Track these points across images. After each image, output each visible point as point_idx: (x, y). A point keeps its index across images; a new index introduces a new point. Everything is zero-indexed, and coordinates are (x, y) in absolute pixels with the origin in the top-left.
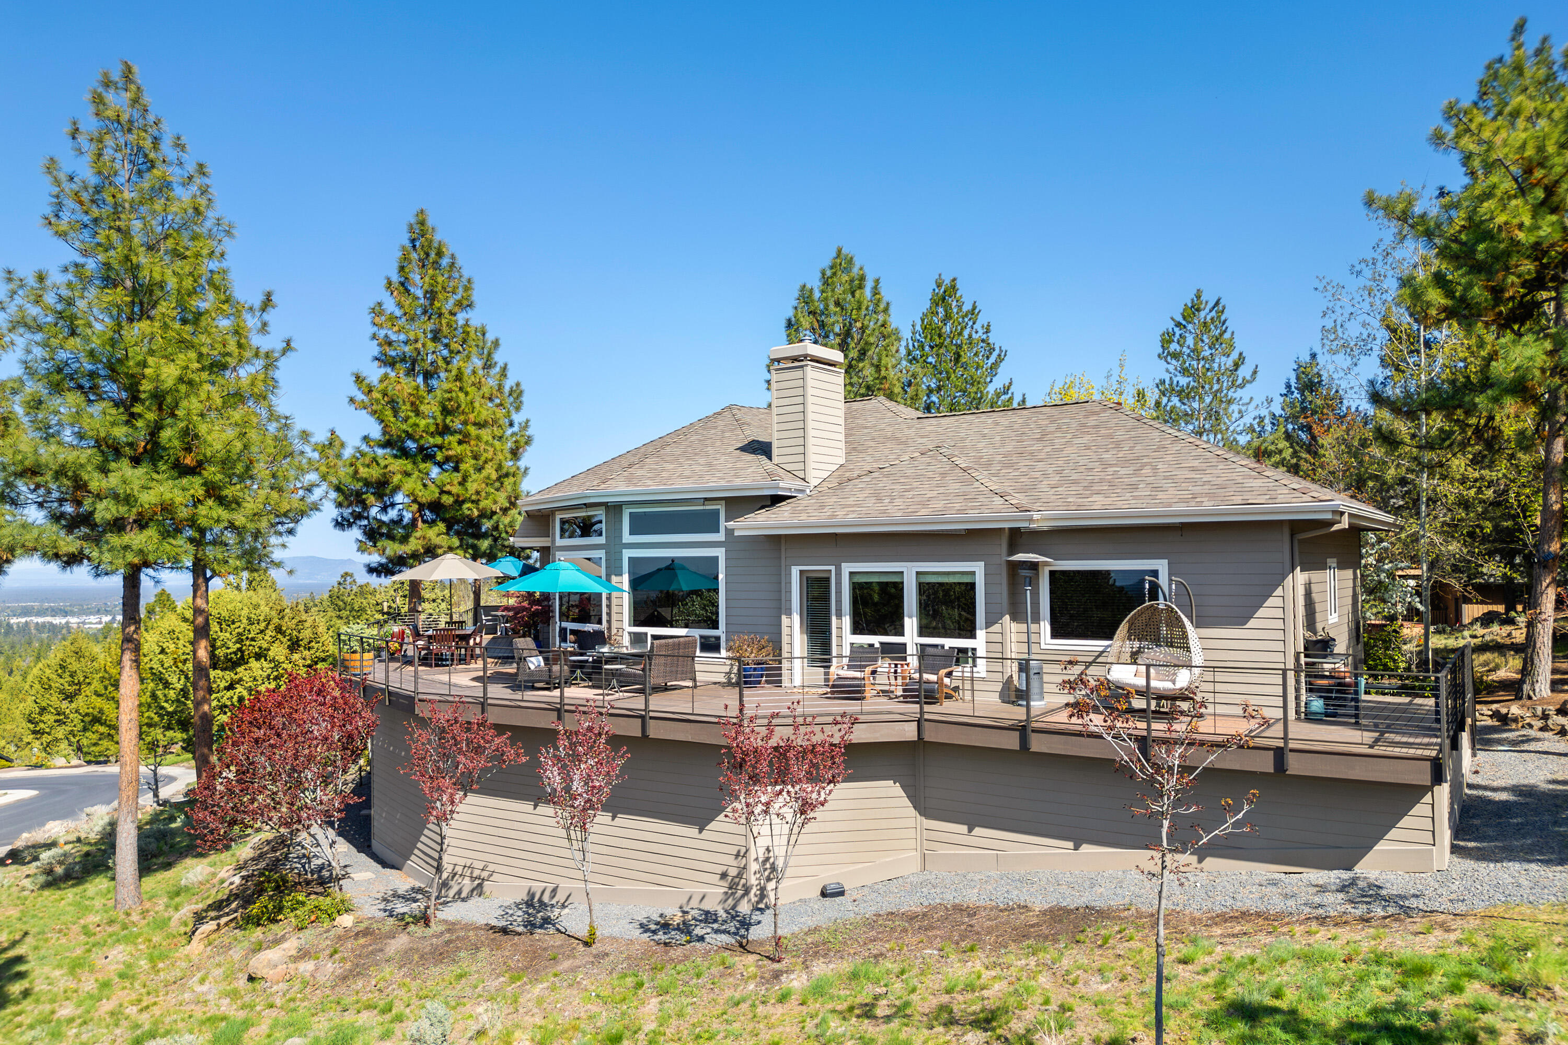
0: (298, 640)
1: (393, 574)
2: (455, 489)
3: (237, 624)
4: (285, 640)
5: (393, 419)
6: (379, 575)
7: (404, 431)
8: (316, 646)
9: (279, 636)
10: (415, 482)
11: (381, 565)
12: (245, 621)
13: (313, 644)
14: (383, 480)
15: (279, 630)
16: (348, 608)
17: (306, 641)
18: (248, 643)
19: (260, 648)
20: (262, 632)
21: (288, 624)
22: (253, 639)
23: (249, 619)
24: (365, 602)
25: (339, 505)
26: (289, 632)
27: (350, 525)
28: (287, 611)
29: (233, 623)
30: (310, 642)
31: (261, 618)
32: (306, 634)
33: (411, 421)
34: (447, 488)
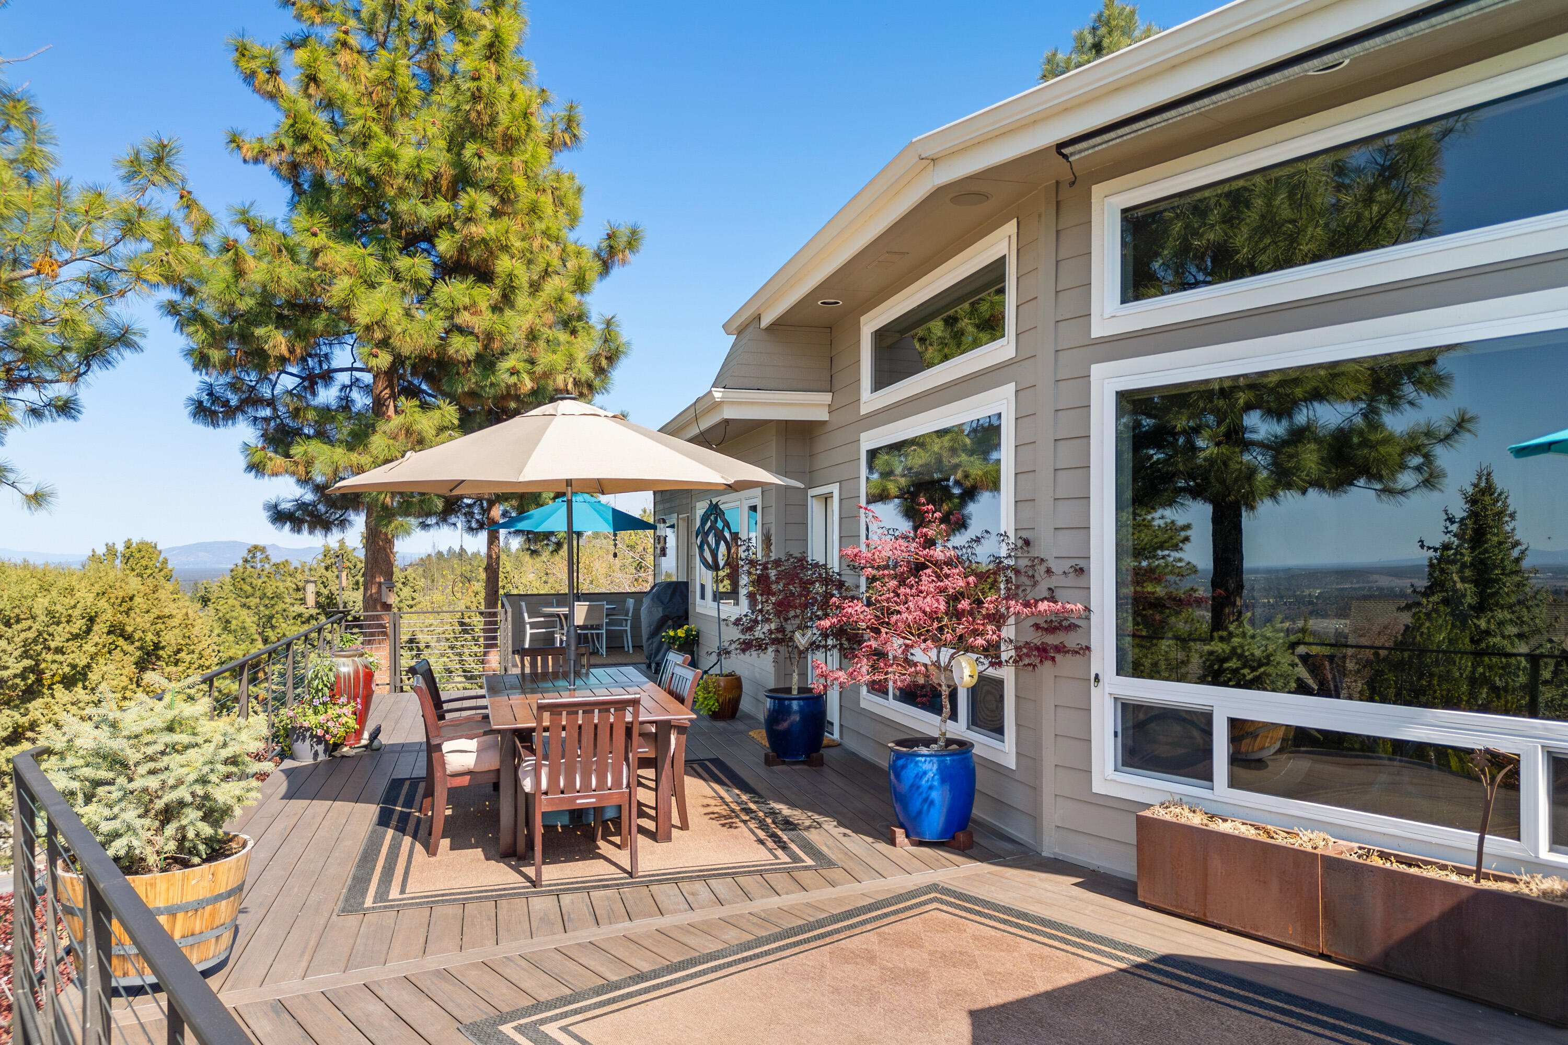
0: (157, 646)
1: (327, 526)
2: (482, 321)
3: (25, 624)
4: (130, 648)
5: (330, 138)
6: (297, 528)
7: (359, 172)
8: (188, 658)
9: (121, 642)
10: (387, 299)
11: (302, 505)
12: (42, 618)
13: (182, 655)
14: (305, 296)
15: (116, 630)
16: (258, 594)
17: (169, 651)
18: (49, 657)
19: (74, 667)
20: (75, 637)
21: (137, 622)
22: (59, 651)
23: (49, 613)
24: (281, 584)
25: (202, 361)
26: (138, 635)
27: (230, 413)
28: (138, 600)
29: (18, 621)
30: (179, 651)
31: (77, 612)
32: (171, 638)
33: (376, 146)
34: (464, 318)
